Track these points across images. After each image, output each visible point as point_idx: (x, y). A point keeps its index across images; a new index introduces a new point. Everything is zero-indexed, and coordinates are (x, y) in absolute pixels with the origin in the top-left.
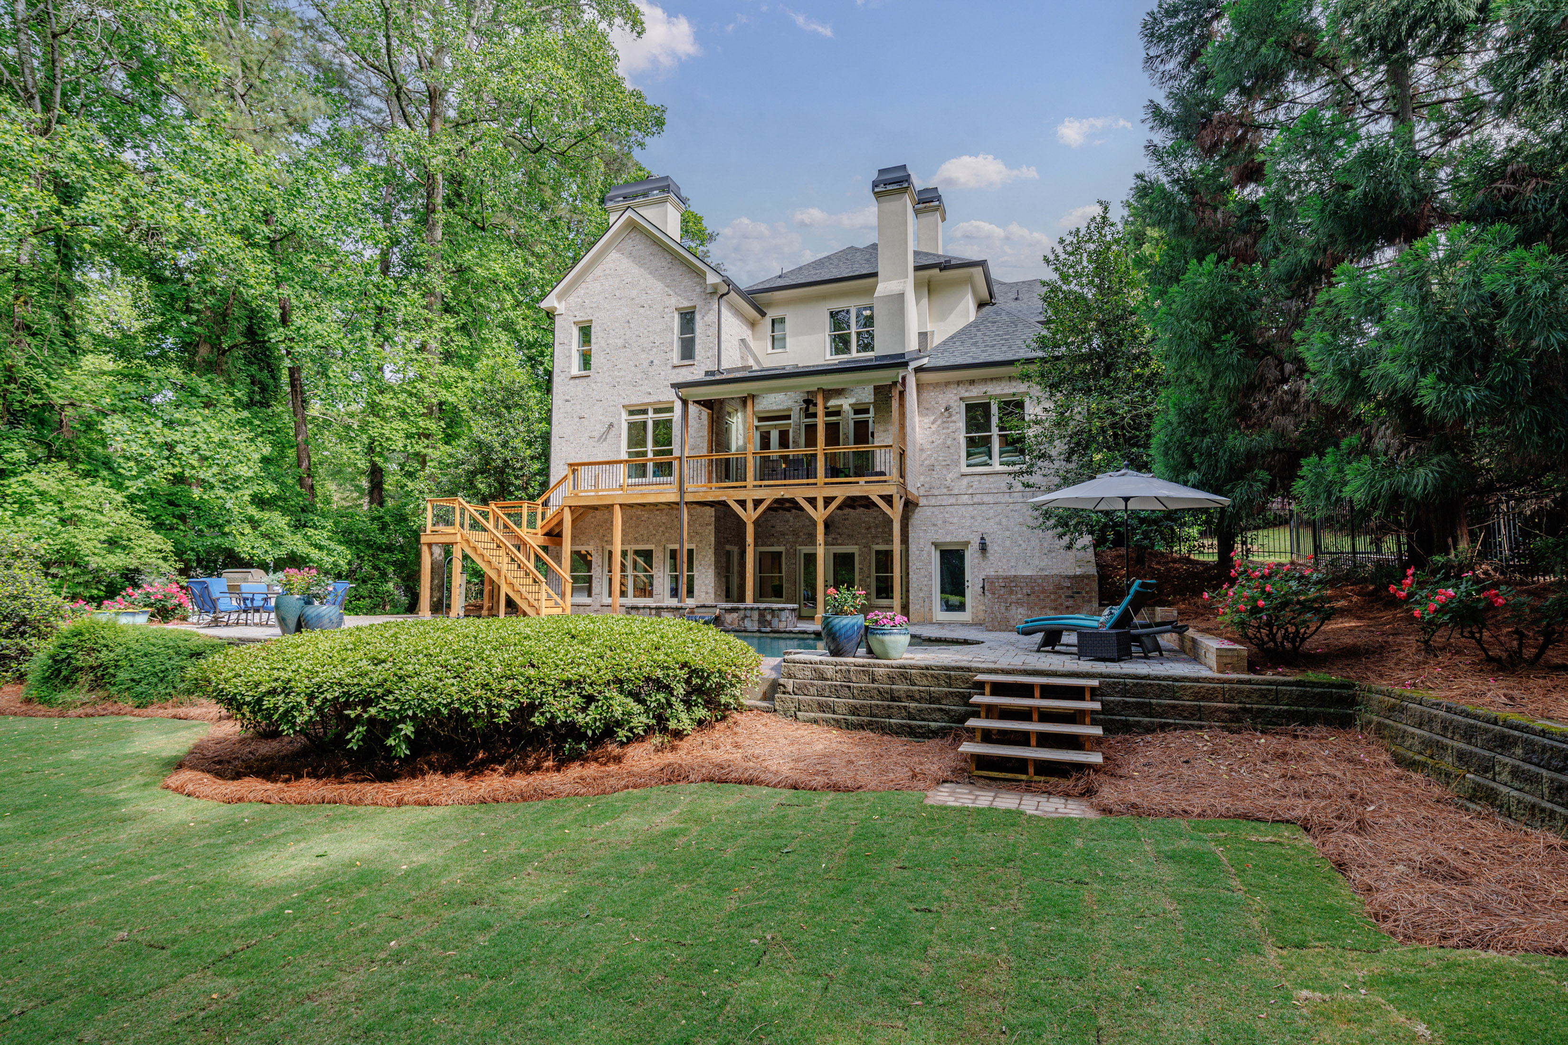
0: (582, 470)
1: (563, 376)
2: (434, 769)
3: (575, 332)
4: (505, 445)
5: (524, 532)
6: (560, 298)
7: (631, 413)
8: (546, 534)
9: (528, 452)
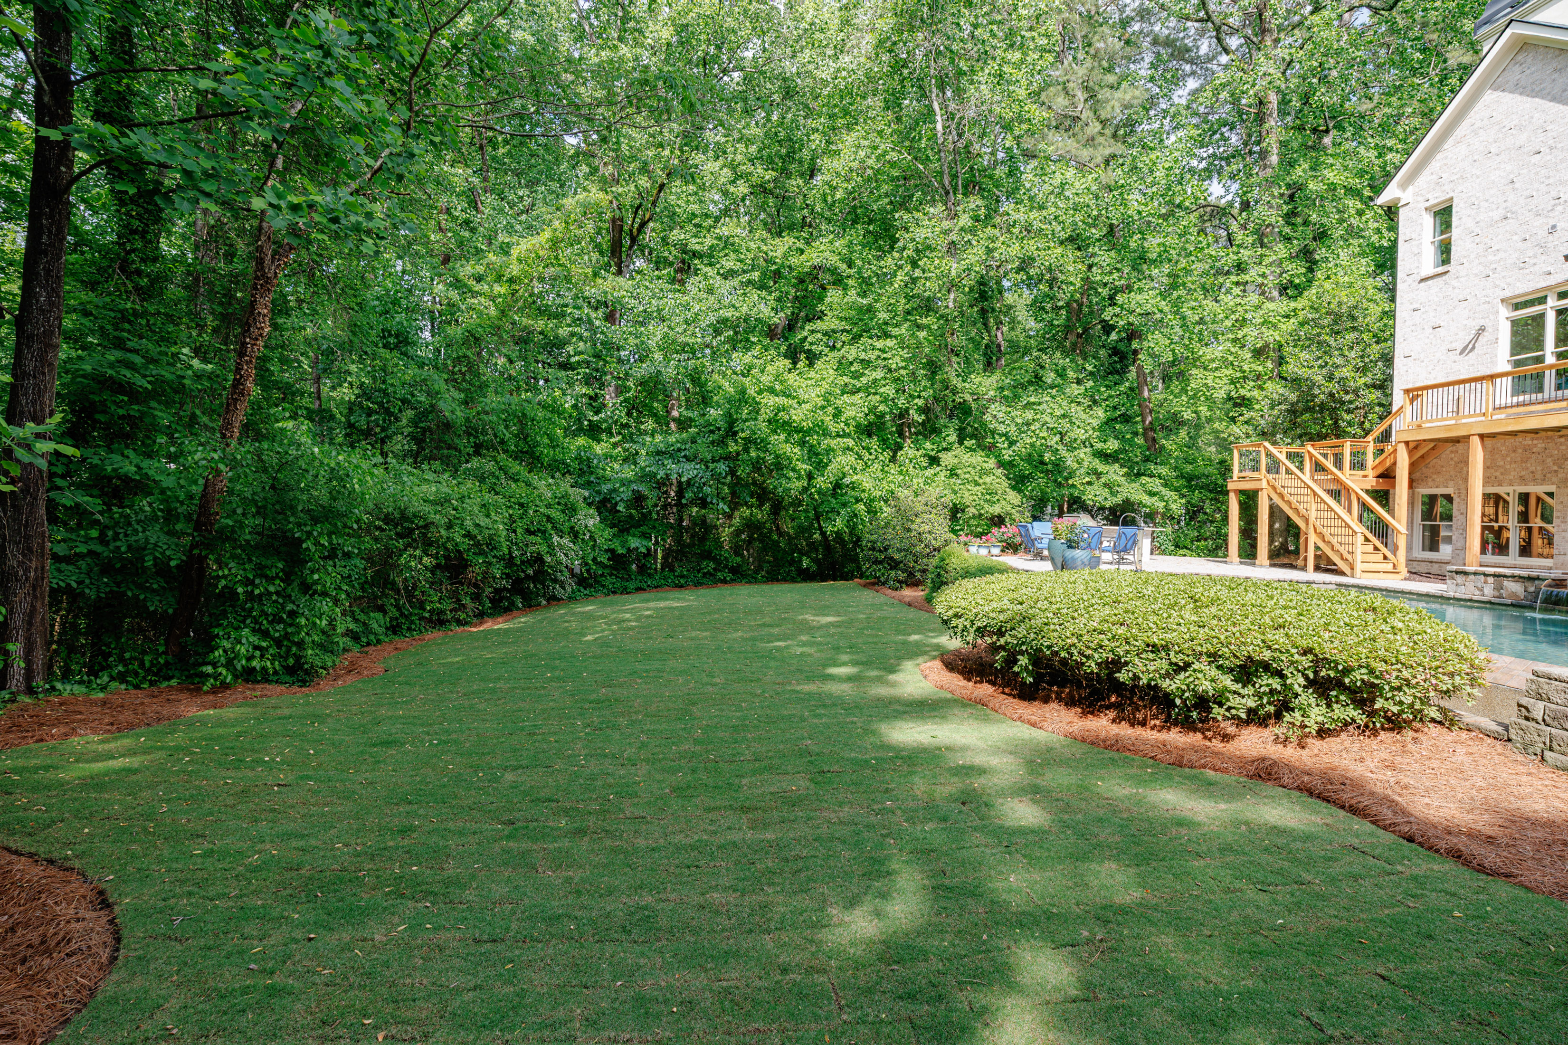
0: (1428, 395)
1: (1410, 280)
2: (1059, 699)
3: (1428, 221)
4: (1330, 378)
5: (1348, 476)
6: (1403, 186)
7: (1517, 307)
8: (1379, 477)
9: (1362, 381)
